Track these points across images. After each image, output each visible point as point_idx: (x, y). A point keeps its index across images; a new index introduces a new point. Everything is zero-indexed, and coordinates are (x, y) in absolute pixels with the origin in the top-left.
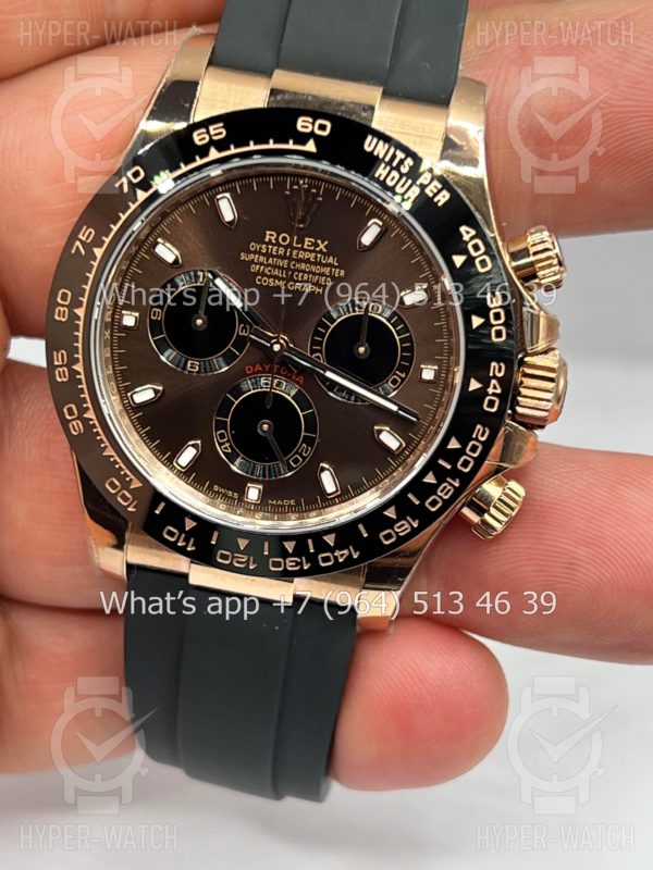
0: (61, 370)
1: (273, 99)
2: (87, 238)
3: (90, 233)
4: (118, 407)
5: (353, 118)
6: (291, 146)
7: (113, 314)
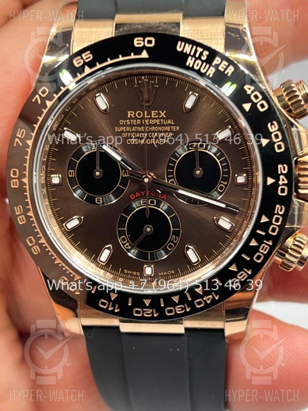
0: (21, 217)
1: (117, 31)
2: (22, 136)
3: (23, 132)
4: (59, 234)
5: (168, 33)
6: (133, 56)
7: (46, 178)
